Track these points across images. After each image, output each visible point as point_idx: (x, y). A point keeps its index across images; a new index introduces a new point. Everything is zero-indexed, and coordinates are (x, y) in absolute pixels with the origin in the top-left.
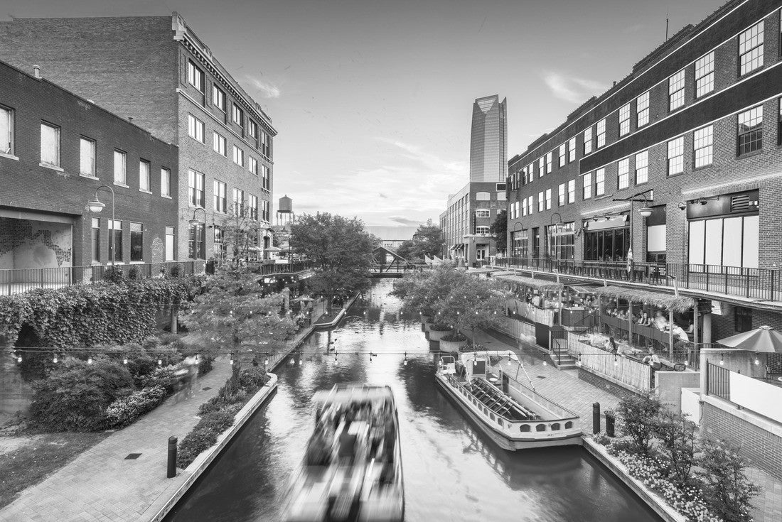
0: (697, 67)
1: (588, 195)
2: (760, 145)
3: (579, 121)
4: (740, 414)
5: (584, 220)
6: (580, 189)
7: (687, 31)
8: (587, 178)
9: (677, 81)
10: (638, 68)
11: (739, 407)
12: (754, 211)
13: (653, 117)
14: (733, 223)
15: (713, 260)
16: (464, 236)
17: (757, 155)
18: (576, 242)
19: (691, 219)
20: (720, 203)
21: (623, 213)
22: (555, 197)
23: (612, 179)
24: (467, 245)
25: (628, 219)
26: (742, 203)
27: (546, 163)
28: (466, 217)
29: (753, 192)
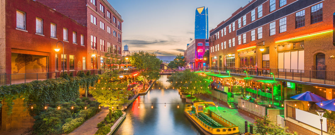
1: (240, 43)
2: (304, 24)
3: (236, 16)
4: (299, 124)
5: (239, 53)
6: (237, 41)
8: (240, 37)
9: (273, 1)
11: (299, 122)
12: (302, 49)
14: (295, 53)
16: (193, 59)
17: (303, 28)
18: (235, 61)
19: (279, 52)
20: (290, 46)
21: (253, 50)
22: (228, 44)
23: (249, 37)
24: (194, 63)
25: (255, 52)
26: (298, 46)
27: (224, 31)
28: (194, 52)
29: (302, 42)
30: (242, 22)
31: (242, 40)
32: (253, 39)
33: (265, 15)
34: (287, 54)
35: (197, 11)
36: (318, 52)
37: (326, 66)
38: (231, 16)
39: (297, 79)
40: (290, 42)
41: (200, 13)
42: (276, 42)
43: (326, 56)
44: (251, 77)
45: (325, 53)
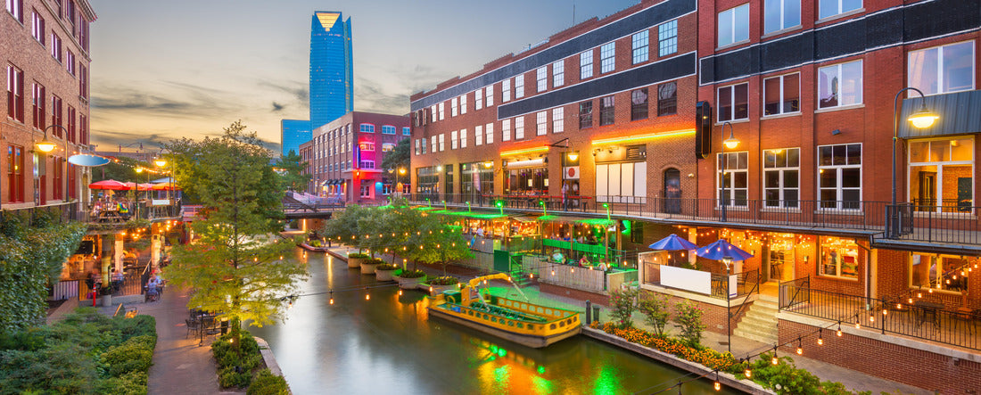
0: (602, 50)
1: (507, 137)
2: (646, 115)
3: (496, 72)
4: (668, 291)
5: (503, 160)
6: (498, 132)
7: (594, 22)
8: (506, 124)
9: (587, 57)
10: (554, 39)
11: (667, 287)
12: (642, 159)
13: (567, 81)
14: (628, 167)
15: (614, 191)
16: (344, 171)
17: (645, 121)
18: (495, 178)
19: (597, 162)
20: (620, 153)
21: (541, 156)
22: (472, 137)
23: (531, 126)
24: (349, 181)
25: (546, 161)
26: (636, 154)
27: (459, 105)
28: (347, 149)
29: (641, 147)
30: (513, 90)
31: (514, 131)
32: (542, 130)
33: (571, 84)
34: (615, 168)
35: (316, 21)
36: (670, 166)
37: (681, 191)
38: (482, 68)
39: (634, 215)
40: (621, 145)
41: (328, 30)
42: (594, 143)
43: (682, 174)
44: (552, 214)
45: (680, 169)
